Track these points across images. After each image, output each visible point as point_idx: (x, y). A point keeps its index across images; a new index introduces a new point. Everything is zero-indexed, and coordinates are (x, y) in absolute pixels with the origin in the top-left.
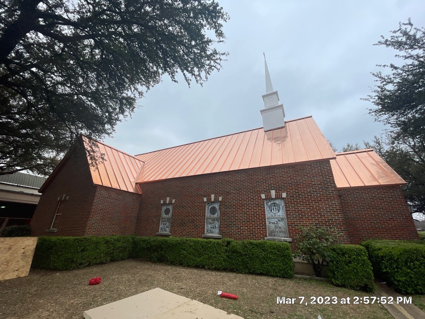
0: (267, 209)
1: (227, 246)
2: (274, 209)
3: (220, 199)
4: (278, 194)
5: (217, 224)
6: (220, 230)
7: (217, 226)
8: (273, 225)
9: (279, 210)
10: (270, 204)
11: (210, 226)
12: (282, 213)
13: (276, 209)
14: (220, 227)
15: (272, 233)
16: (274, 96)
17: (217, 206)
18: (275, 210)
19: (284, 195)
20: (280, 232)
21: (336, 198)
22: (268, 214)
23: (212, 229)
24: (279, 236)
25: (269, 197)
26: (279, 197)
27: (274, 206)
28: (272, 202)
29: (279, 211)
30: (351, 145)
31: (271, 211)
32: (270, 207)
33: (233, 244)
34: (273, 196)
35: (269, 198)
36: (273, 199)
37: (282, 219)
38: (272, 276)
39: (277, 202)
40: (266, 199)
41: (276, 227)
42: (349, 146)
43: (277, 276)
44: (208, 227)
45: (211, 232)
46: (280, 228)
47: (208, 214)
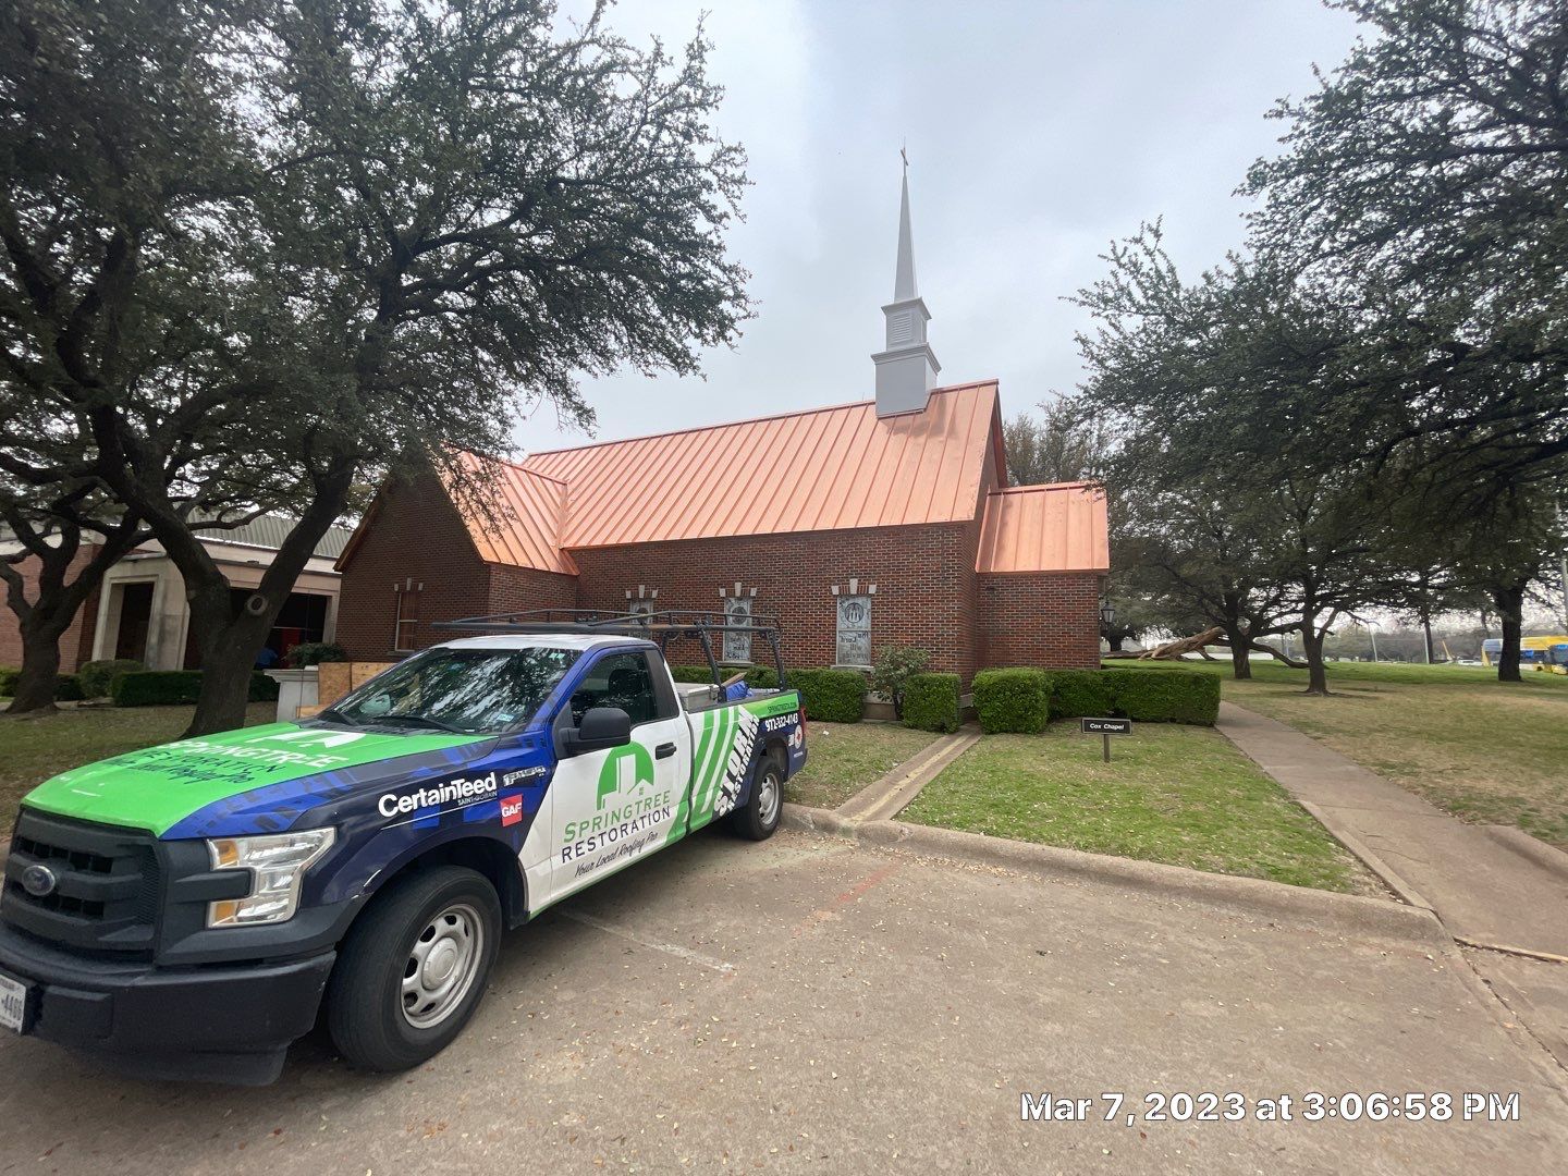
0: (840, 614)
1: (758, 678)
2: (852, 614)
3: (753, 593)
4: (861, 587)
5: (747, 641)
6: (752, 654)
7: (746, 645)
8: (848, 644)
9: (861, 616)
10: (846, 605)
11: (732, 645)
12: (865, 623)
13: (856, 614)
14: (752, 647)
15: (845, 658)
17: (746, 606)
18: (854, 616)
19: (872, 589)
20: (859, 656)
22: (841, 624)
23: (736, 651)
24: (855, 663)
25: (846, 592)
26: (862, 592)
27: (854, 608)
28: (850, 602)
29: (860, 619)
31: (848, 618)
34: (853, 591)
35: (844, 594)
36: (853, 596)
37: (865, 633)
39: (859, 601)
40: (840, 595)
41: (852, 647)
44: (728, 646)
45: (735, 656)
46: (860, 648)
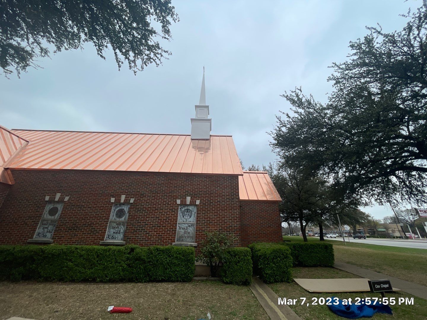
0: (180, 214)
1: (129, 253)
2: (186, 214)
3: (132, 201)
4: (192, 201)
5: (122, 229)
6: (125, 236)
7: (122, 231)
8: (183, 231)
9: (191, 215)
10: (183, 209)
11: (112, 231)
12: (192, 219)
13: (188, 214)
14: (125, 232)
15: (181, 239)
16: (206, 109)
17: (126, 208)
18: (187, 216)
19: (198, 202)
20: (188, 237)
21: (237, 208)
22: (180, 219)
23: (115, 235)
24: (186, 242)
25: (184, 203)
26: (193, 203)
27: (187, 212)
28: (186, 208)
29: (190, 217)
30: (254, 166)
31: (184, 217)
32: (183, 213)
33: (138, 250)
34: (188, 202)
36: (188, 205)
37: (192, 225)
38: (173, 281)
39: (191, 208)
40: (180, 205)
41: (185, 233)
42: (253, 166)
43: (177, 281)
44: (109, 231)
45: (113, 238)
46: (189, 233)
47: (113, 216)
